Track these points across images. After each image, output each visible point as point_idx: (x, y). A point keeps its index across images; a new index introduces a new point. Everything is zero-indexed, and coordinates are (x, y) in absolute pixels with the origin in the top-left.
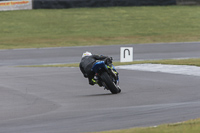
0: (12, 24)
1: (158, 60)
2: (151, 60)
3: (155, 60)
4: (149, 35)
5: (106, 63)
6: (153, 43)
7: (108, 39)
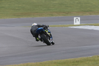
0: (20, 5)
1: (92, 24)
2: (89, 24)
3: (91, 24)
4: (88, 11)
5: (44, 29)
6: (90, 15)
7: (68, 13)
